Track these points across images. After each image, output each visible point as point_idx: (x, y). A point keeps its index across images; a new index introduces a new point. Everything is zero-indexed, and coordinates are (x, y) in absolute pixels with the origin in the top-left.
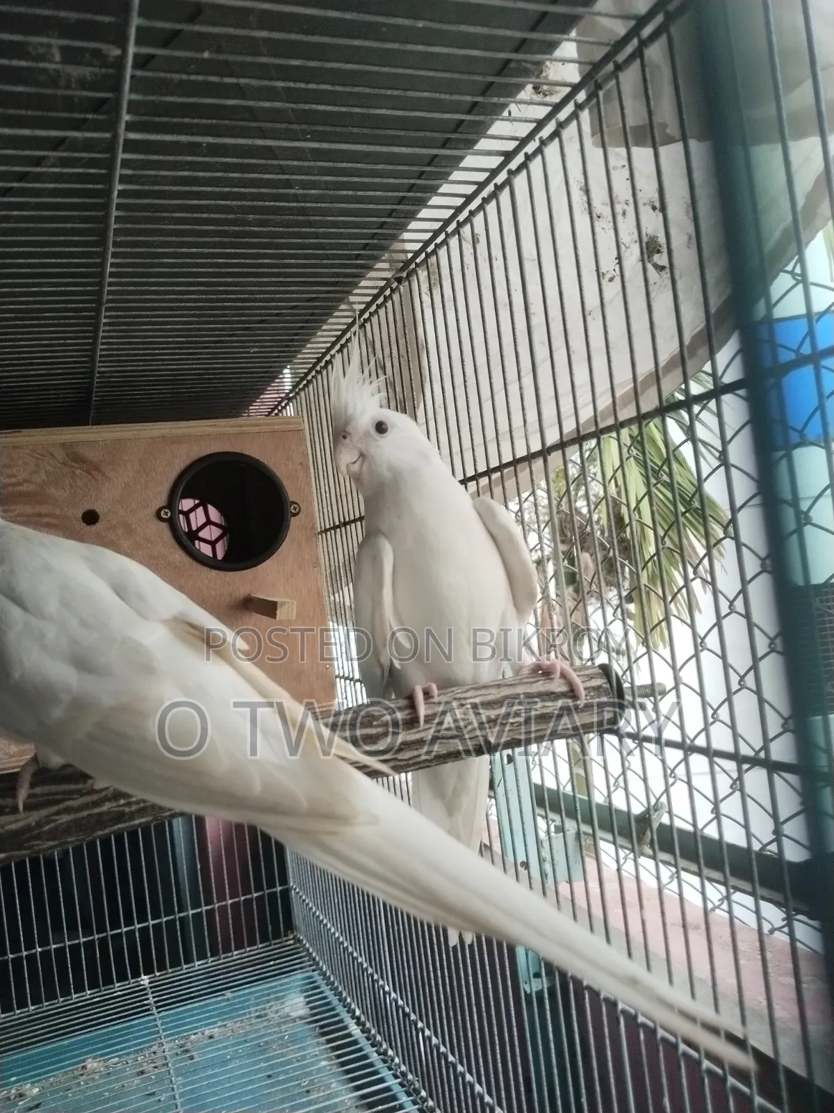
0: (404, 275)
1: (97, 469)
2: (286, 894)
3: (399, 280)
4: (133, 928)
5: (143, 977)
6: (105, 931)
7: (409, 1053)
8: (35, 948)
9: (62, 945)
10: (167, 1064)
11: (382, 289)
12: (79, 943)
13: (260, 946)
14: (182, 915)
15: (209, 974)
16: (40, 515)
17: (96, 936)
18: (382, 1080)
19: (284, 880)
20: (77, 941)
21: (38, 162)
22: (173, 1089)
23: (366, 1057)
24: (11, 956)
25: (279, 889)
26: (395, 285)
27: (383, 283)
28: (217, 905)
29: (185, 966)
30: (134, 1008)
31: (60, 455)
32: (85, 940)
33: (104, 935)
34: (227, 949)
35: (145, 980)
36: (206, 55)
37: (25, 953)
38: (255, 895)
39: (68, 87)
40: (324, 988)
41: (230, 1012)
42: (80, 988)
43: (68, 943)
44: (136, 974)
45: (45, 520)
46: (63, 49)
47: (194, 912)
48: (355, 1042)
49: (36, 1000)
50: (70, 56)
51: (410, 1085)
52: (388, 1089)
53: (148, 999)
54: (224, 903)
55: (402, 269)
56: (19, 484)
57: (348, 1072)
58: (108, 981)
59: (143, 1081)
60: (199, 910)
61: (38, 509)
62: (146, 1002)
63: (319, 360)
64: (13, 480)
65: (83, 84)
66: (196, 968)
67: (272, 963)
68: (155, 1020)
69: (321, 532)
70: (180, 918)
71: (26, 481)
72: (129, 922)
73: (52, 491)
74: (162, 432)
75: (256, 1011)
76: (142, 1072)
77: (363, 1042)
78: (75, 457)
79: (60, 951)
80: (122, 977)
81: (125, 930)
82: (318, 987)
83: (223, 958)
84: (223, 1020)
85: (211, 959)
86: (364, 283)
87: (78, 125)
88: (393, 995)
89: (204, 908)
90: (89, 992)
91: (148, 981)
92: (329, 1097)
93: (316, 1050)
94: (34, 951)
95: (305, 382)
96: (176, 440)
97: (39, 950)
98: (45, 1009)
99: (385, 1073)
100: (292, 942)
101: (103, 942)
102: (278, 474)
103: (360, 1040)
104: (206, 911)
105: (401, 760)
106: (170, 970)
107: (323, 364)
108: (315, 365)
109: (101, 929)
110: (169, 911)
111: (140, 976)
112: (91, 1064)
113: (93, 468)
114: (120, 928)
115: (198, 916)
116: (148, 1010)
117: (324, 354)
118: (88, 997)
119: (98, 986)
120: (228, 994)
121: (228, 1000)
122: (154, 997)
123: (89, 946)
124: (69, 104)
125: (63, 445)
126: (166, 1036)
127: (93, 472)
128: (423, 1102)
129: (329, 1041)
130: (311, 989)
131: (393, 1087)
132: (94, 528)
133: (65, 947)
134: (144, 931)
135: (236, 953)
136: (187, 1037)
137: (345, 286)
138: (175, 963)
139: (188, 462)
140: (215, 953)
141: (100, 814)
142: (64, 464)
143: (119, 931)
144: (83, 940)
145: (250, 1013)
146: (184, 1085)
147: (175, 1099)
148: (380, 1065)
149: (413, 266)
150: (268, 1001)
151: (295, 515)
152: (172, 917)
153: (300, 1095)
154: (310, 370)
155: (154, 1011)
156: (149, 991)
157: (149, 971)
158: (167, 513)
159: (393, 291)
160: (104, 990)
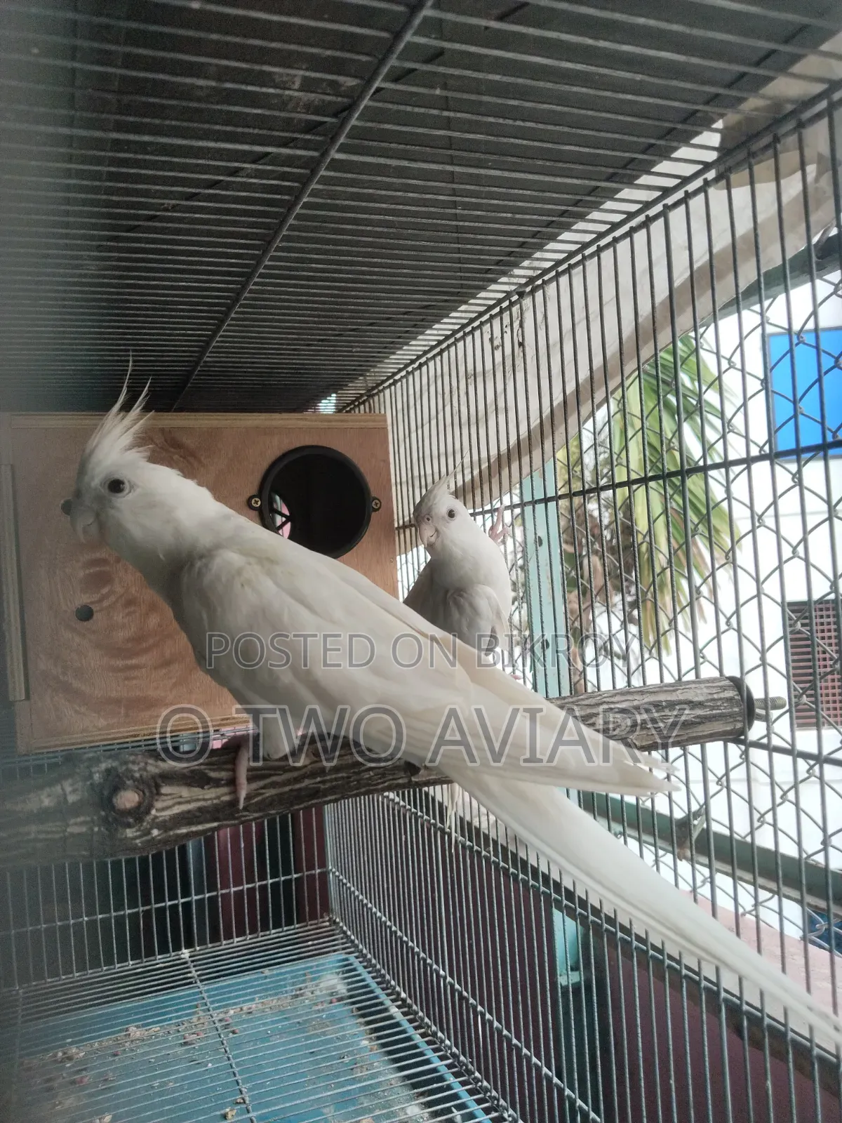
0: (528, 289)
1: (193, 454)
2: (324, 876)
3: (521, 295)
4: (176, 902)
5: (184, 951)
6: (150, 903)
7: (464, 1037)
8: (82, 917)
9: (108, 915)
10: (219, 1035)
11: (500, 301)
12: (124, 915)
13: (297, 926)
14: (224, 891)
15: (249, 951)
17: (141, 909)
18: (428, 1062)
19: (323, 864)
20: (122, 913)
21: (235, 172)
22: (229, 1059)
23: (409, 1039)
24: (59, 923)
25: (318, 871)
26: (515, 298)
27: (501, 296)
28: (258, 884)
29: (224, 942)
30: (177, 979)
31: (159, 439)
32: (130, 911)
33: (149, 907)
34: (265, 927)
35: (185, 953)
36: (438, 92)
37: (72, 922)
38: (295, 876)
39: (294, 110)
40: (361, 970)
41: (275, 989)
42: (123, 959)
44: (177, 948)
46: (305, 79)
47: (236, 889)
48: (398, 1025)
49: (81, 968)
50: (307, 85)
51: (461, 1067)
52: (435, 1070)
53: (190, 972)
54: (264, 882)
55: (526, 284)
57: (389, 1053)
58: (150, 953)
59: (187, 1051)
60: (241, 888)
62: (189, 975)
63: (413, 362)
65: (309, 108)
66: (235, 945)
67: (310, 943)
68: (201, 992)
69: (399, 528)
70: (222, 895)
72: (173, 896)
74: (257, 423)
75: (292, 991)
76: (186, 1044)
77: (406, 1025)
78: (173, 442)
79: (105, 922)
80: (164, 950)
81: (169, 903)
82: (355, 970)
83: (261, 937)
84: (260, 998)
85: (249, 937)
86: (483, 294)
87: (285, 143)
88: (449, 979)
89: (246, 886)
90: (131, 963)
91: (188, 955)
92: (373, 1076)
93: (355, 1030)
94: (81, 920)
95: (391, 381)
96: (268, 431)
97: (86, 919)
98: (88, 976)
99: (430, 1055)
100: (328, 924)
101: (147, 914)
102: (362, 470)
103: (402, 1023)
104: (248, 889)
106: (210, 945)
107: (416, 365)
108: (407, 366)
109: (147, 901)
110: (212, 887)
111: (180, 949)
112: (135, 1032)
113: (190, 455)
114: (164, 901)
115: (239, 895)
116: (191, 983)
117: (419, 357)
118: (130, 967)
119: (140, 957)
120: (267, 971)
121: (266, 977)
122: (196, 971)
123: (134, 917)
124: (288, 124)
125: (162, 430)
126: (214, 1009)
127: (189, 458)
128: (477, 1083)
129: (368, 1023)
130: (348, 969)
131: (440, 1068)
133: (110, 918)
134: (187, 906)
135: (273, 931)
136: (226, 1013)
137: (462, 295)
138: (215, 938)
139: (278, 453)
140: (253, 931)
141: (300, 789)
142: (161, 448)
143: (163, 904)
144: (128, 911)
145: (286, 992)
147: (232, 1067)
148: (424, 1047)
149: (540, 282)
150: (304, 981)
151: (375, 510)
152: (214, 893)
153: (345, 1073)
154: (400, 370)
155: (199, 984)
156: (190, 964)
157: (189, 945)
158: (256, 502)
159: (512, 304)
160: (145, 962)
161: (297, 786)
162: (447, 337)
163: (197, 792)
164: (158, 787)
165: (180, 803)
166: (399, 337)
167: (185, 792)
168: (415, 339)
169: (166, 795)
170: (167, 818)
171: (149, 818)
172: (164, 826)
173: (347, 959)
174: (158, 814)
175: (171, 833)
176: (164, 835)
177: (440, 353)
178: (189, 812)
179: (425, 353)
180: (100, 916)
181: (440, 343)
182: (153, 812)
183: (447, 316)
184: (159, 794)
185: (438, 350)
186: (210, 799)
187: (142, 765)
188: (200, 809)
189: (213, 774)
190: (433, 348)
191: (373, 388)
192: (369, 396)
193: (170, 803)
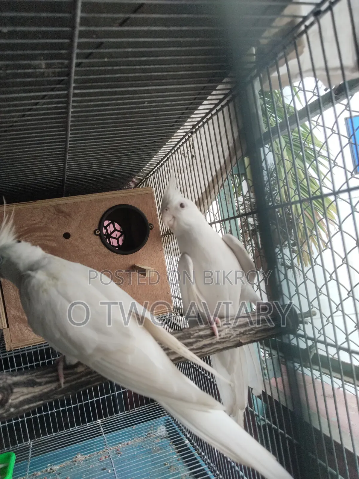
0: (194, 130)
1: (69, 215)
3: (192, 133)
4: (93, 400)
5: (98, 420)
6: (82, 402)
7: (211, 456)
9: (64, 408)
11: (184, 136)
12: (71, 407)
13: (146, 406)
14: (113, 394)
15: (125, 418)
16: (46, 236)
17: (78, 404)
18: (200, 466)
20: (70, 407)
22: (114, 470)
23: (193, 455)
24: (44, 413)
26: (190, 134)
29: (115, 415)
30: (95, 433)
31: (53, 210)
32: (74, 406)
33: (81, 403)
34: (132, 408)
35: (99, 421)
36: (106, 60)
37: (50, 412)
39: (49, 77)
42: (73, 426)
43: (67, 407)
44: (95, 419)
45: (48, 238)
46: (46, 64)
47: (118, 392)
49: (56, 431)
50: (49, 66)
51: (212, 468)
52: (203, 470)
53: (101, 430)
55: (193, 128)
56: (36, 224)
58: (84, 422)
61: (45, 234)
62: (100, 431)
63: (158, 163)
64: (34, 222)
65: (55, 75)
66: (120, 416)
67: (151, 413)
68: (104, 439)
69: (163, 235)
71: (39, 222)
72: (91, 398)
73: (51, 226)
74: (94, 198)
75: (146, 435)
77: (192, 449)
78: (59, 211)
80: (90, 420)
81: (90, 401)
82: (171, 424)
83: (131, 411)
85: (126, 412)
86: (176, 134)
87: (52, 90)
90: (76, 427)
91: (100, 422)
92: (178, 473)
93: (172, 452)
94: (53, 411)
95: (153, 172)
96: (100, 201)
97: (55, 410)
98: (59, 434)
99: (202, 463)
101: (81, 406)
102: (143, 212)
103: (190, 448)
104: (123, 392)
105: (204, 352)
106: (109, 417)
107: (160, 165)
108: (157, 165)
109: (80, 401)
110: (108, 393)
112: (80, 458)
113: (67, 215)
114: (88, 400)
115: (119, 395)
116: (101, 435)
117: (160, 161)
118: (76, 429)
119: (80, 425)
120: (134, 427)
121: (134, 430)
122: (103, 429)
123: (76, 408)
125: (54, 206)
127: (67, 217)
128: (218, 476)
129: (178, 448)
130: (168, 425)
131: (206, 469)
132: (68, 240)
133: (65, 409)
135: (136, 409)
137: (168, 136)
138: (111, 414)
139: (106, 210)
140: (127, 409)
142: (55, 214)
144: (73, 406)
146: (118, 468)
148: (199, 459)
149: (197, 127)
150: (151, 430)
151: (151, 229)
152: (109, 395)
154: (155, 167)
155: (104, 435)
156: (101, 426)
157: (100, 418)
158: (98, 232)
159: (189, 137)
160: (83, 426)
161: (80, 381)
162: (169, 153)
163: (31, 389)
164: (12, 390)
165: (23, 395)
166: (148, 155)
167: (25, 390)
168: (156, 155)
169: (16, 392)
170: (17, 403)
171: (8, 404)
172: (16, 406)
173: (168, 419)
174: (13, 402)
175: (21, 409)
176: (17, 411)
177: (168, 159)
178: (27, 399)
179: (162, 160)
180: (62, 409)
181: (167, 155)
182: (10, 401)
183: (165, 145)
184: (12, 392)
185: (166, 159)
186: (37, 392)
187: (4, 380)
188: (33, 397)
189: (38, 380)
190: (164, 157)
191: (147, 175)
192: (146, 179)
193: (18, 395)
